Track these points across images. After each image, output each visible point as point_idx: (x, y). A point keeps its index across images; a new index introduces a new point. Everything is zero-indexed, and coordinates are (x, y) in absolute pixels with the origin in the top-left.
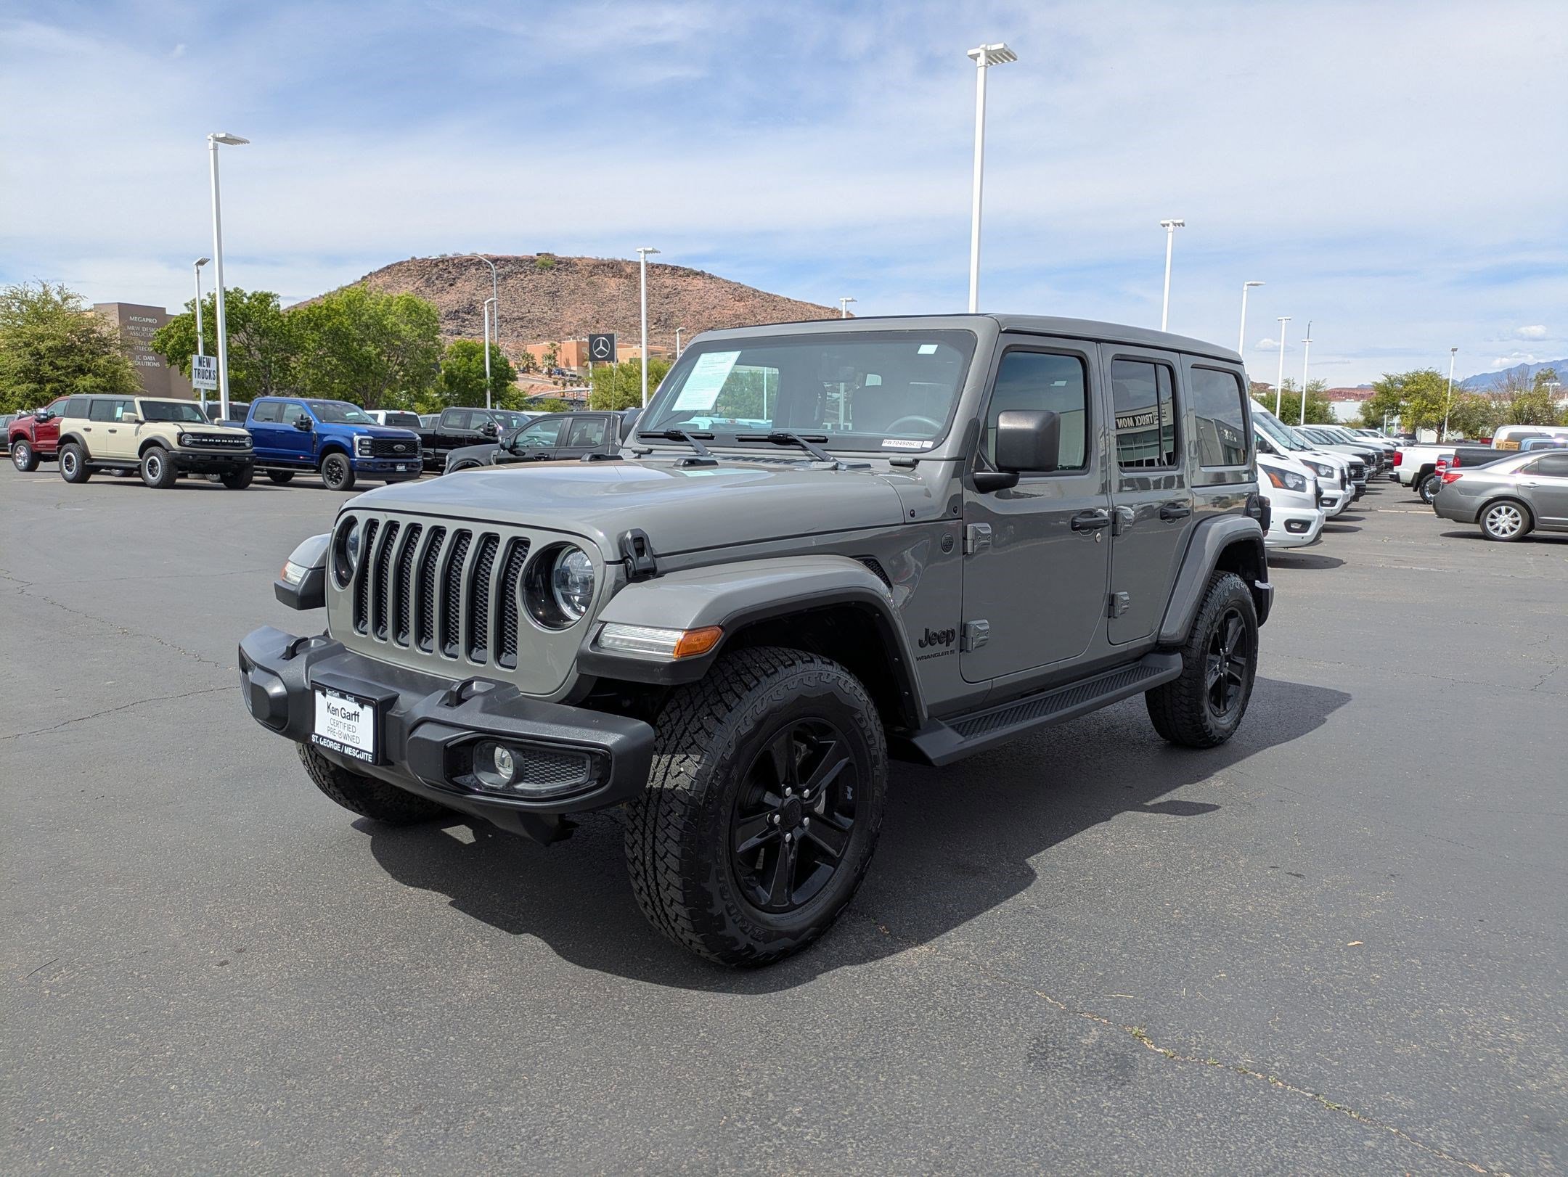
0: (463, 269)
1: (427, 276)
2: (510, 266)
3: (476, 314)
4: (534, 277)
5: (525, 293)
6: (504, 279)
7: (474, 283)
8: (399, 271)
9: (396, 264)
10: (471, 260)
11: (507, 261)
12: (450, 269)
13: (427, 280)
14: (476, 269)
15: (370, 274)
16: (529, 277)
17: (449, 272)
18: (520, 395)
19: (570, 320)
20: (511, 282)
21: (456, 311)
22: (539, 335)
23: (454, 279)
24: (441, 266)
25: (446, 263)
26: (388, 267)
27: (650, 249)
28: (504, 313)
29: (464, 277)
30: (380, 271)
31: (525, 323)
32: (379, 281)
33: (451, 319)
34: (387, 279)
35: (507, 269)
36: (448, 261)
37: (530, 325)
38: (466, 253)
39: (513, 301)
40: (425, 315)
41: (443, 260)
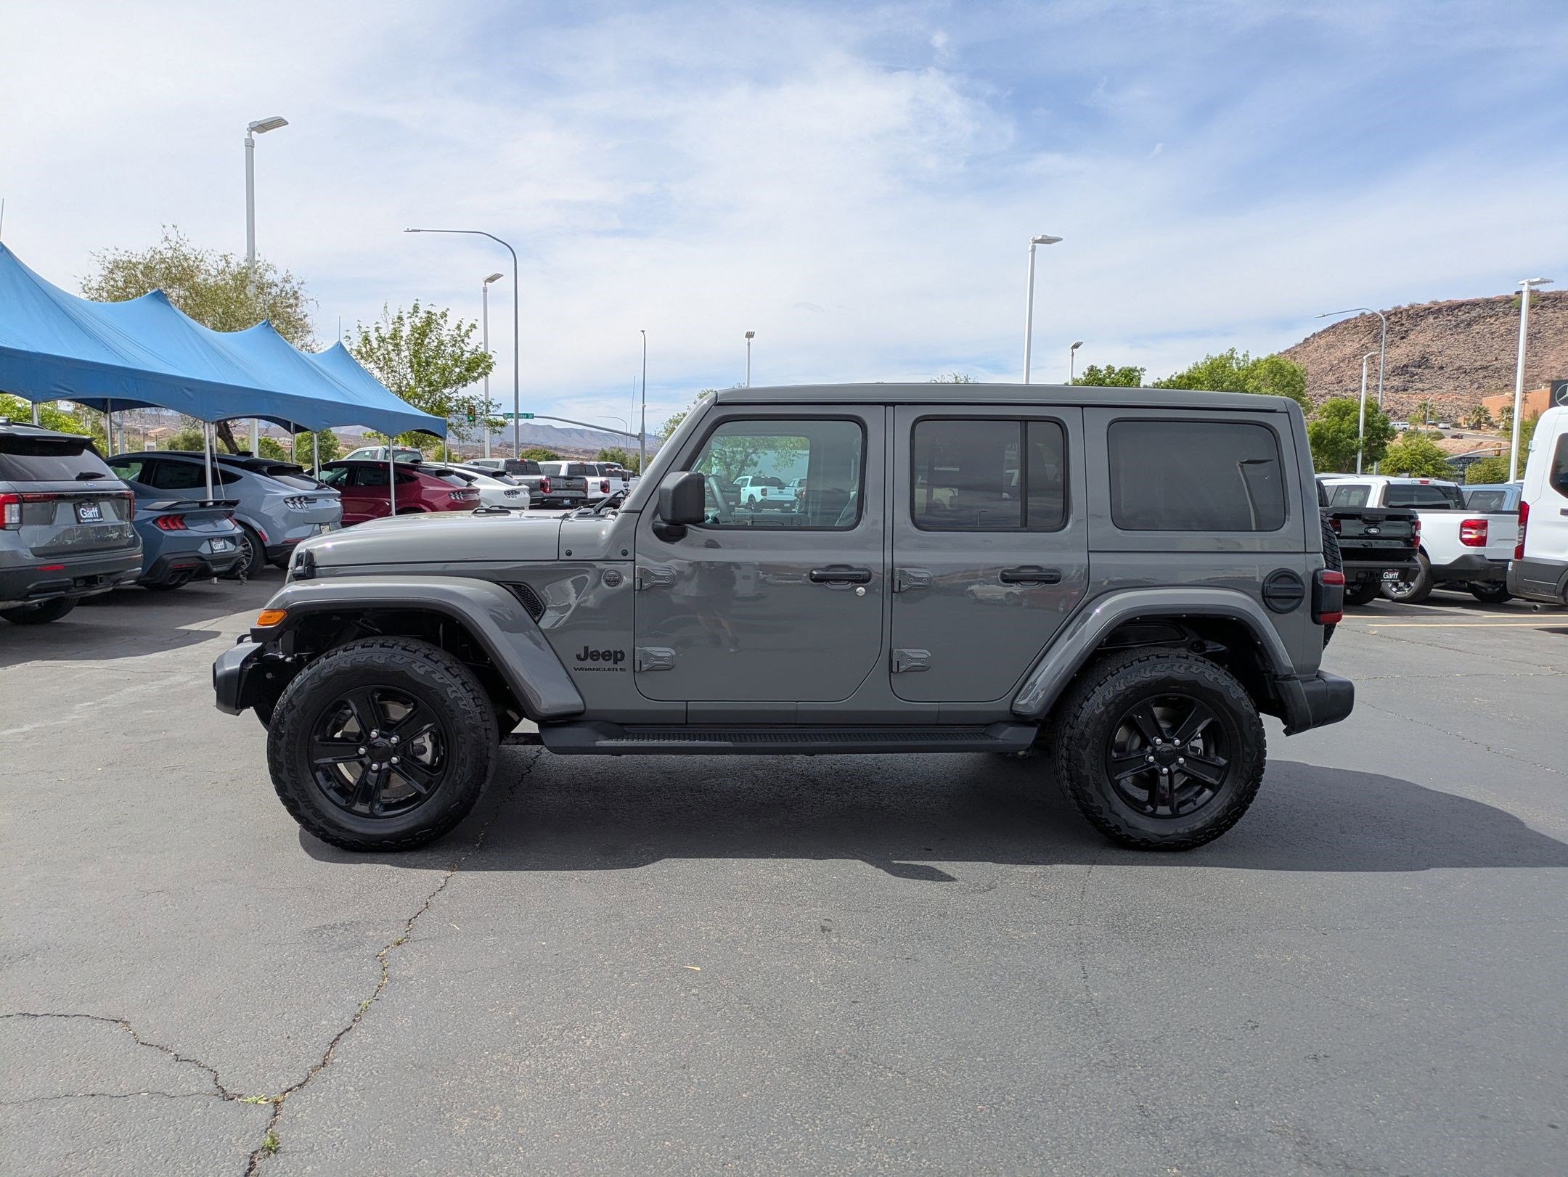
0: (1419, 319)
1: (1375, 332)
2: (1478, 310)
3: (1427, 367)
4: (1507, 319)
5: (1493, 339)
6: (1469, 325)
7: (1430, 334)
8: (1345, 329)
9: (1343, 322)
10: (1430, 309)
11: (1474, 304)
12: (1404, 322)
13: (1375, 336)
14: (1434, 318)
15: (1314, 335)
16: (1502, 320)
17: (1402, 325)
18: (1440, 455)
19: (1552, 364)
20: (1476, 328)
21: (1404, 366)
22: (1506, 385)
23: (1407, 331)
24: (1393, 319)
25: (1399, 316)
26: (1333, 327)
27: (1538, 279)
28: (1463, 363)
29: (1419, 328)
30: (1324, 331)
31: (1490, 373)
32: (1322, 342)
33: (1398, 374)
34: (1331, 338)
35: (1474, 314)
36: (1401, 313)
37: (1496, 375)
38: (1426, 302)
39: (1477, 348)
40: (1289, 377)
41: (1397, 312)
